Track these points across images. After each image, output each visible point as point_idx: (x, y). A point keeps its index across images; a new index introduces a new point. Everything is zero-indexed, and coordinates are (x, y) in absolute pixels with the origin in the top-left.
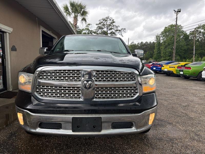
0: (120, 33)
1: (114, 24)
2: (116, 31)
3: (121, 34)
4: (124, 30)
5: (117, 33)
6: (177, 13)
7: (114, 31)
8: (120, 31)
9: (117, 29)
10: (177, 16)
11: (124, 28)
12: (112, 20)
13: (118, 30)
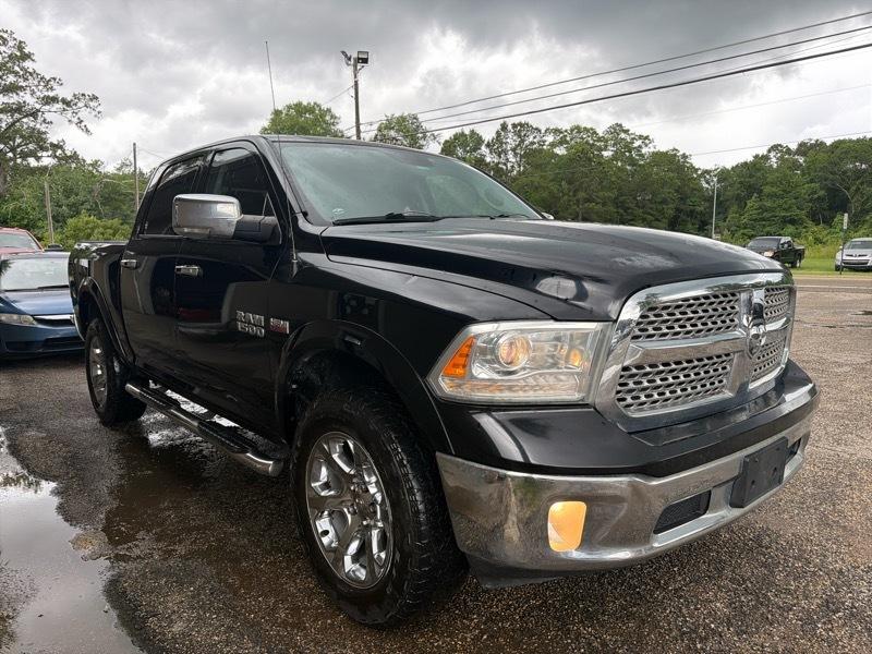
0: (69, 114)
1: (27, 64)
2: (47, 103)
3: (75, 120)
4: (92, 104)
5: (52, 113)
6: (355, 66)
7: (30, 101)
8: (67, 103)
9: (51, 94)
10: (355, 77)
11: (88, 92)
12: (11, 43)
13: (54, 100)
